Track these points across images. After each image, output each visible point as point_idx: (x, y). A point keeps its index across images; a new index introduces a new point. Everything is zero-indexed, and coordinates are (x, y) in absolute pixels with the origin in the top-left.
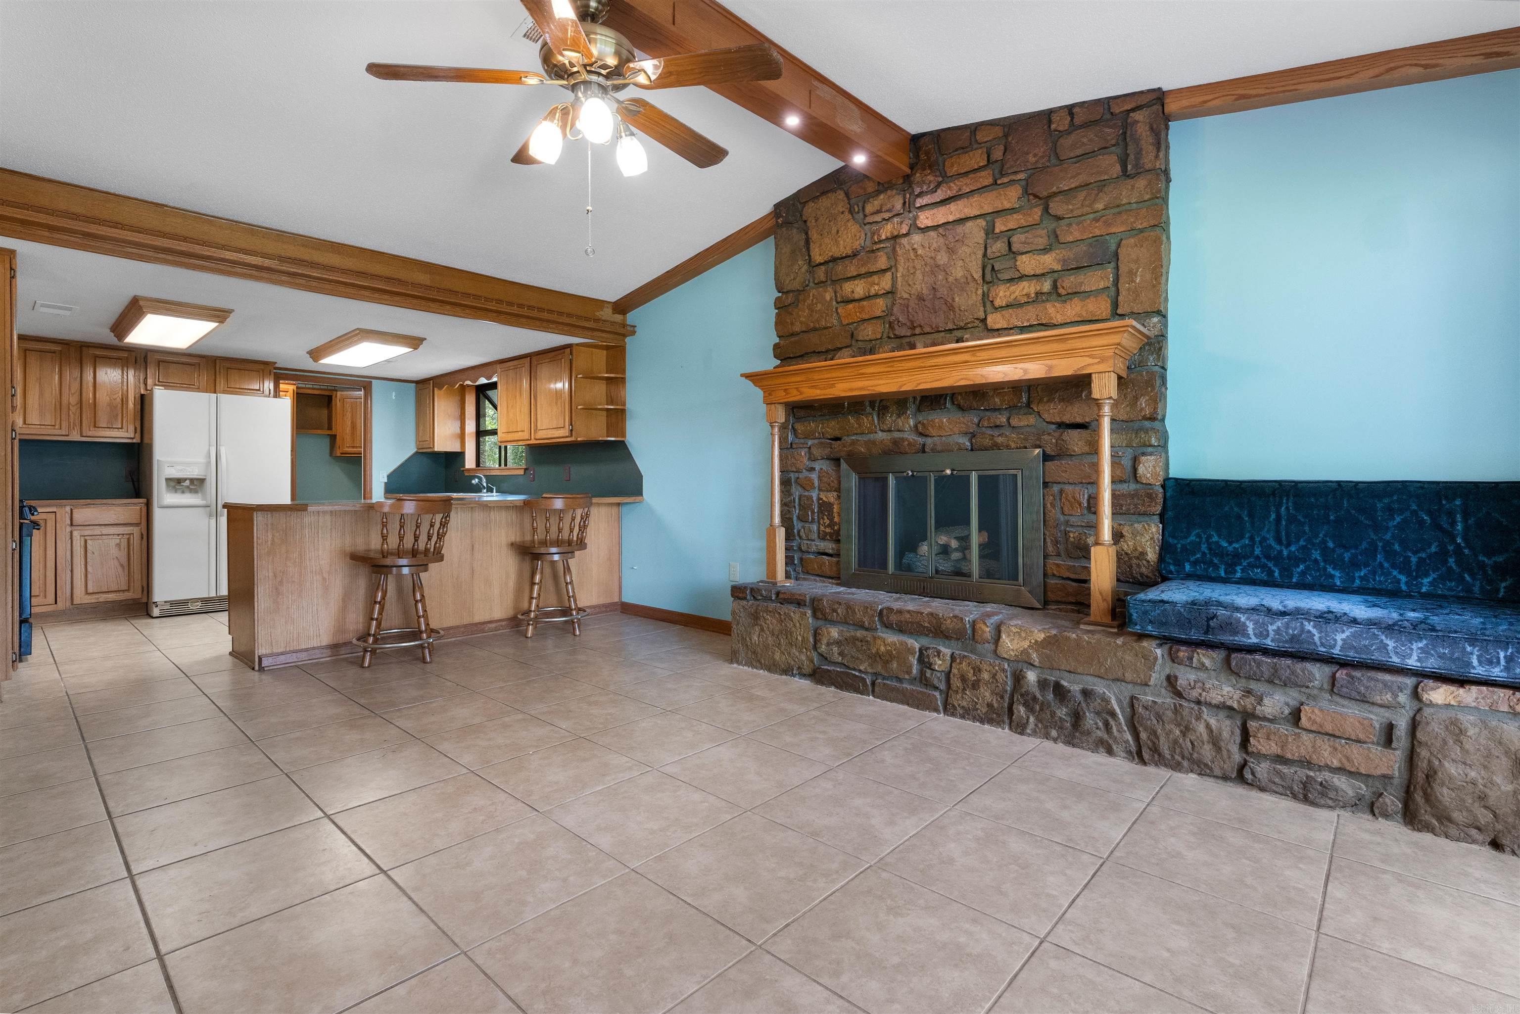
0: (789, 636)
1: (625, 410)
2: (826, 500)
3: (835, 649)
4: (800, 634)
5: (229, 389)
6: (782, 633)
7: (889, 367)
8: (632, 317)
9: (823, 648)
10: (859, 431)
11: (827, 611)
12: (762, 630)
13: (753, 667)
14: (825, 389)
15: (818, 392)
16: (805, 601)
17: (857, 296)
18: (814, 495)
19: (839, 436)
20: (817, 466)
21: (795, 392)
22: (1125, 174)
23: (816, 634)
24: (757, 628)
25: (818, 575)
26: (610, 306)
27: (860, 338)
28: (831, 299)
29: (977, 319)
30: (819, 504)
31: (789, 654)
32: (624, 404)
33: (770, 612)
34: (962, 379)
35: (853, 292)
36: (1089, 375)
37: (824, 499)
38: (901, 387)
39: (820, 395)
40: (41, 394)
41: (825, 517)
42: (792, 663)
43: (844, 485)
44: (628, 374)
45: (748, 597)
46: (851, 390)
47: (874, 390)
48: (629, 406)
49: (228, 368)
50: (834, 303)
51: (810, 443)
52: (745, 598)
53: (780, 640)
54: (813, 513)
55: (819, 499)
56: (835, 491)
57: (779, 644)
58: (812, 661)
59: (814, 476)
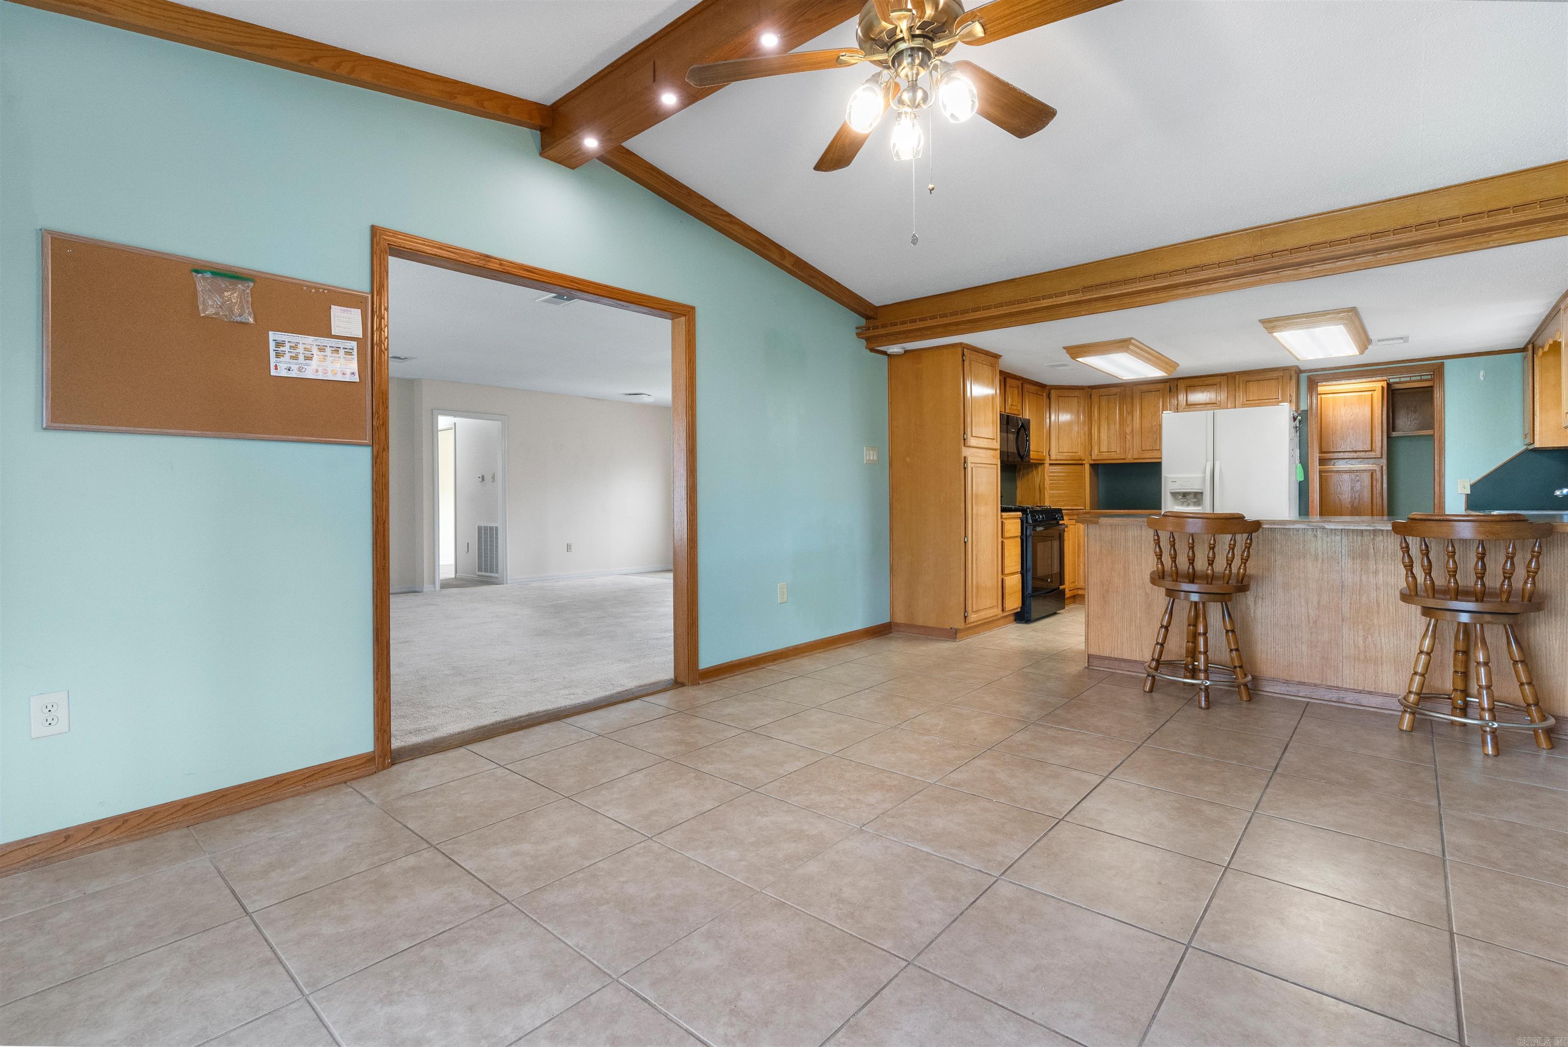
5: (1248, 402)
40: (1109, 428)
49: (1247, 382)
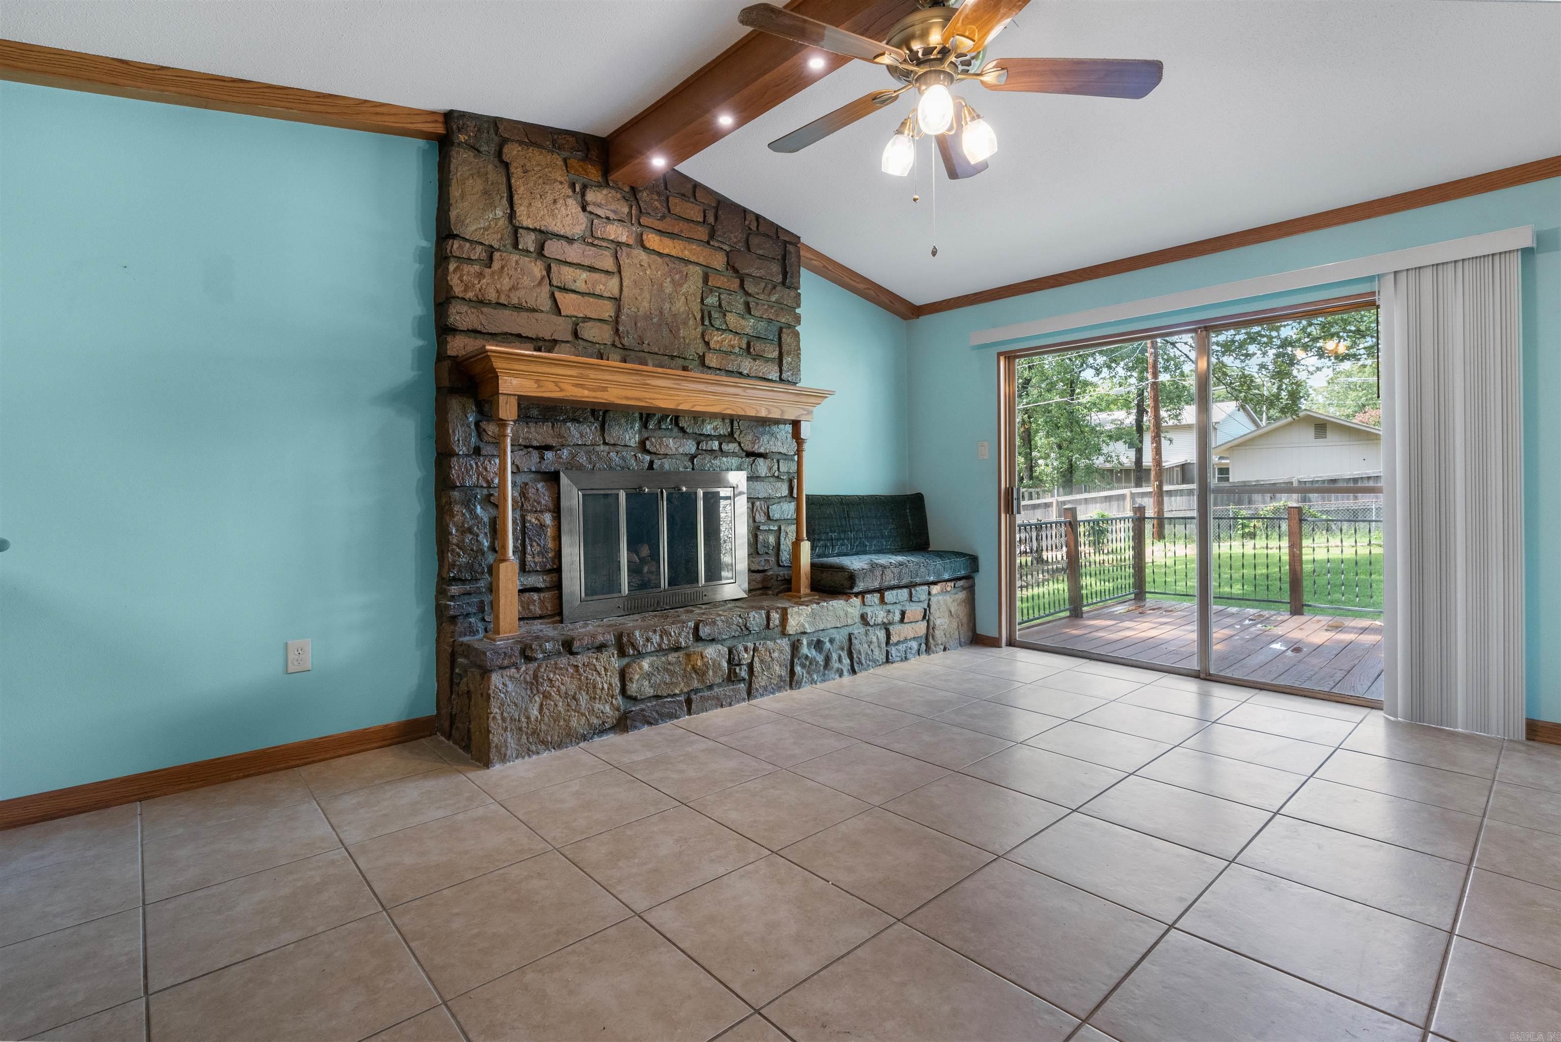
0: (591, 690)
3: (650, 684)
4: (603, 682)
6: (581, 689)
7: (675, 384)
9: (634, 688)
10: (580, 442)
12: (546, 696)
14: (592, 390)
15: (586, 393)
16: (607, 641)
17: (579, 288)
19: (553, 444)
20: (519, 480)
21: (552, 386)
22: (783, 283)
23: (623, 675)
27: (586, 337)
29: (697, 354)
30: (524, 527)
31: (589, 712)
33: (561, 669)
34: (728, 408)
35: (575, 281)
36: (800, 421)
37: (534, 521)
38: (678, 405)
39: (588, 397)
42: (593, 721)
45: (518, 662)
46: (627, 398)
47: (652, 403)
52: (512, 665)
53: (576, 701)
55: (525, 521)
57: (575, 706)
58: (619, 709)
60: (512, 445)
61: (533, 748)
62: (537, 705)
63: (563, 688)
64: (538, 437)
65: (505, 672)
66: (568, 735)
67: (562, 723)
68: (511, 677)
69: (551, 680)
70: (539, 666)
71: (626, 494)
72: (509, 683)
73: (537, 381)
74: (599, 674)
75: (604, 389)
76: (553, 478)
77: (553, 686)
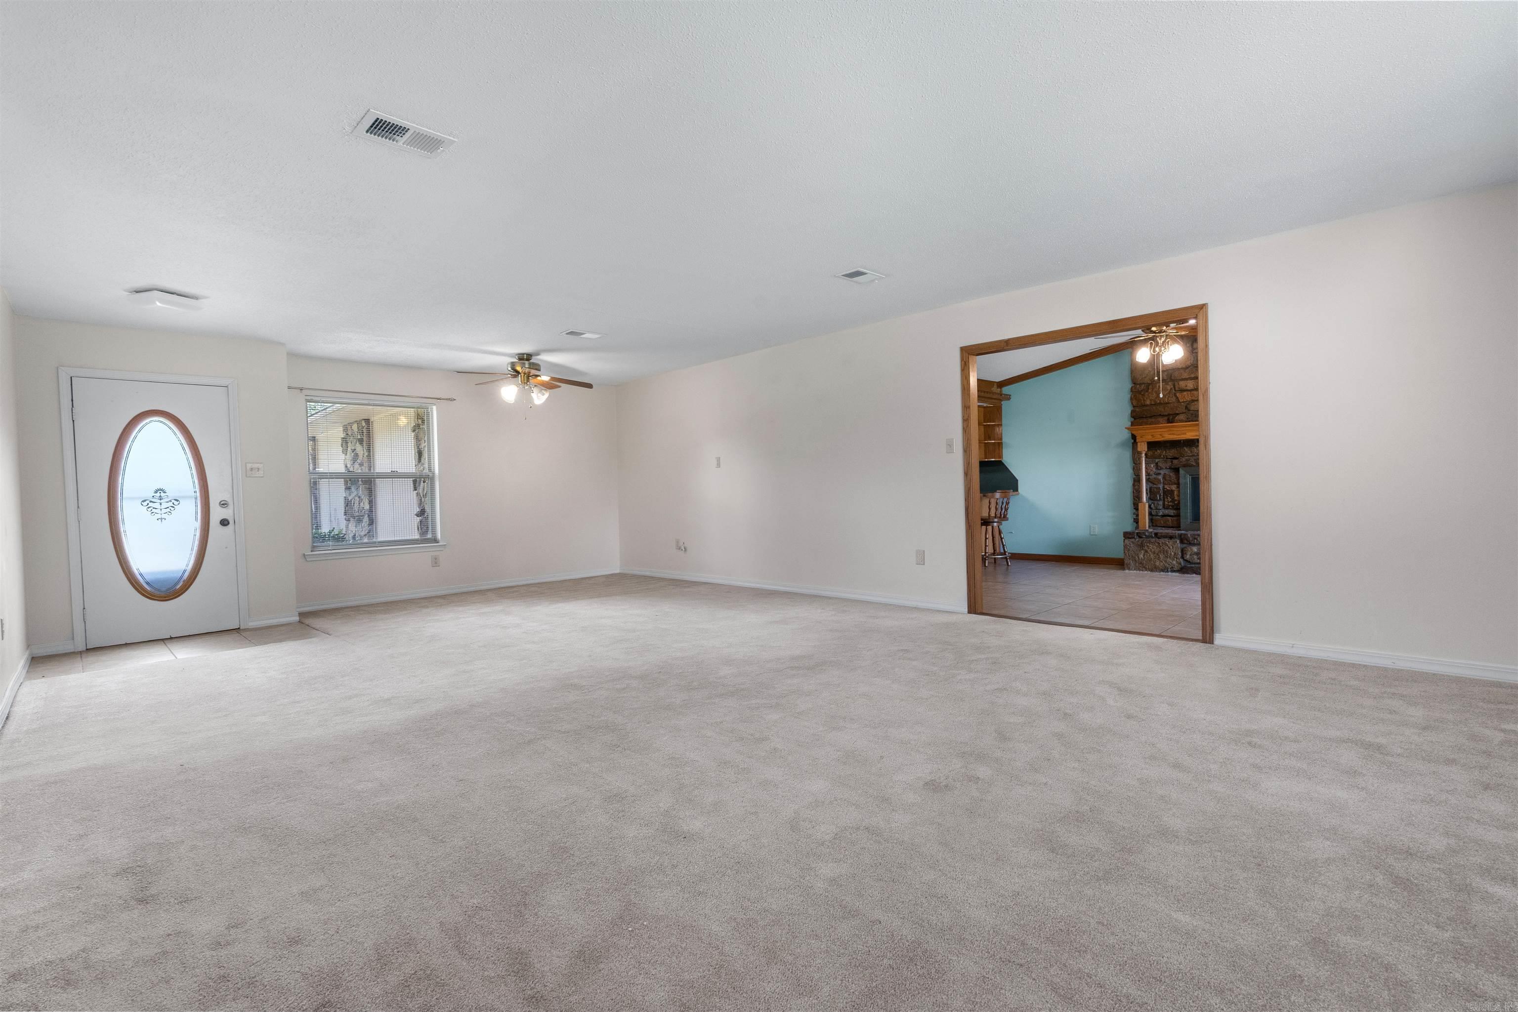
0: (1165, 553)
1: (1002, 443)
2: (1169, 489)
3: (1195, 557)
4: (1173, 551)
6: (1160, 552)
8: (1006, 390)
9: (1188, 557)
10: (1191, 455)
11: (1191, 539)
12: (1146, 551)
13: (1139, 570)
14: (1179, 435)
15: (1175, 436)
16: (1176, 536)
17: (1189, 389)
18: (1161, 486)
19: (1178, 457)
20: (1162, 472)
23: (1182, 551)
24: (1143, 552)
25: (1164, 527)
26: (995, 384)
27: (1192, 409)
28: (1171, 389)
30: (1164, 491)
31: (1166, 561)
32: (1001, 439)
33: (1152, 543)
35: (1186, 386)
37: (1168, 488)
41: (1169, 498)
42: (1168, 566)
43: (1182, 481)
44: (1004, 421)
45: (1136, 537)
48: (1004, 440)
50: (1174, 391)
51: (1157, 460)
52: (1134, 538)
53: (1159, 556)
54: (1160, 496)
55: (1164, 488)
56: (1175, 484)
57: (1159, 557)
58: (1180, 564)
59: (1160, 477)
60: (1145, 463)
61: (1141, 568)
62: (1143, 554)
63: (1153, 550)
64: (1171, 454)
65: (1131, 540)
66: (1155, 568)
67: (1152, 562)
68: (1132, 542)
69: (1148, 546)
70: (1144, 540)
71: (1192, 478)
72: (1131, 544)
73: (1152, 435)
74: (1170, 548)
75: (1185, 434)
76: (1176, 470)
77: (1149, 548)
